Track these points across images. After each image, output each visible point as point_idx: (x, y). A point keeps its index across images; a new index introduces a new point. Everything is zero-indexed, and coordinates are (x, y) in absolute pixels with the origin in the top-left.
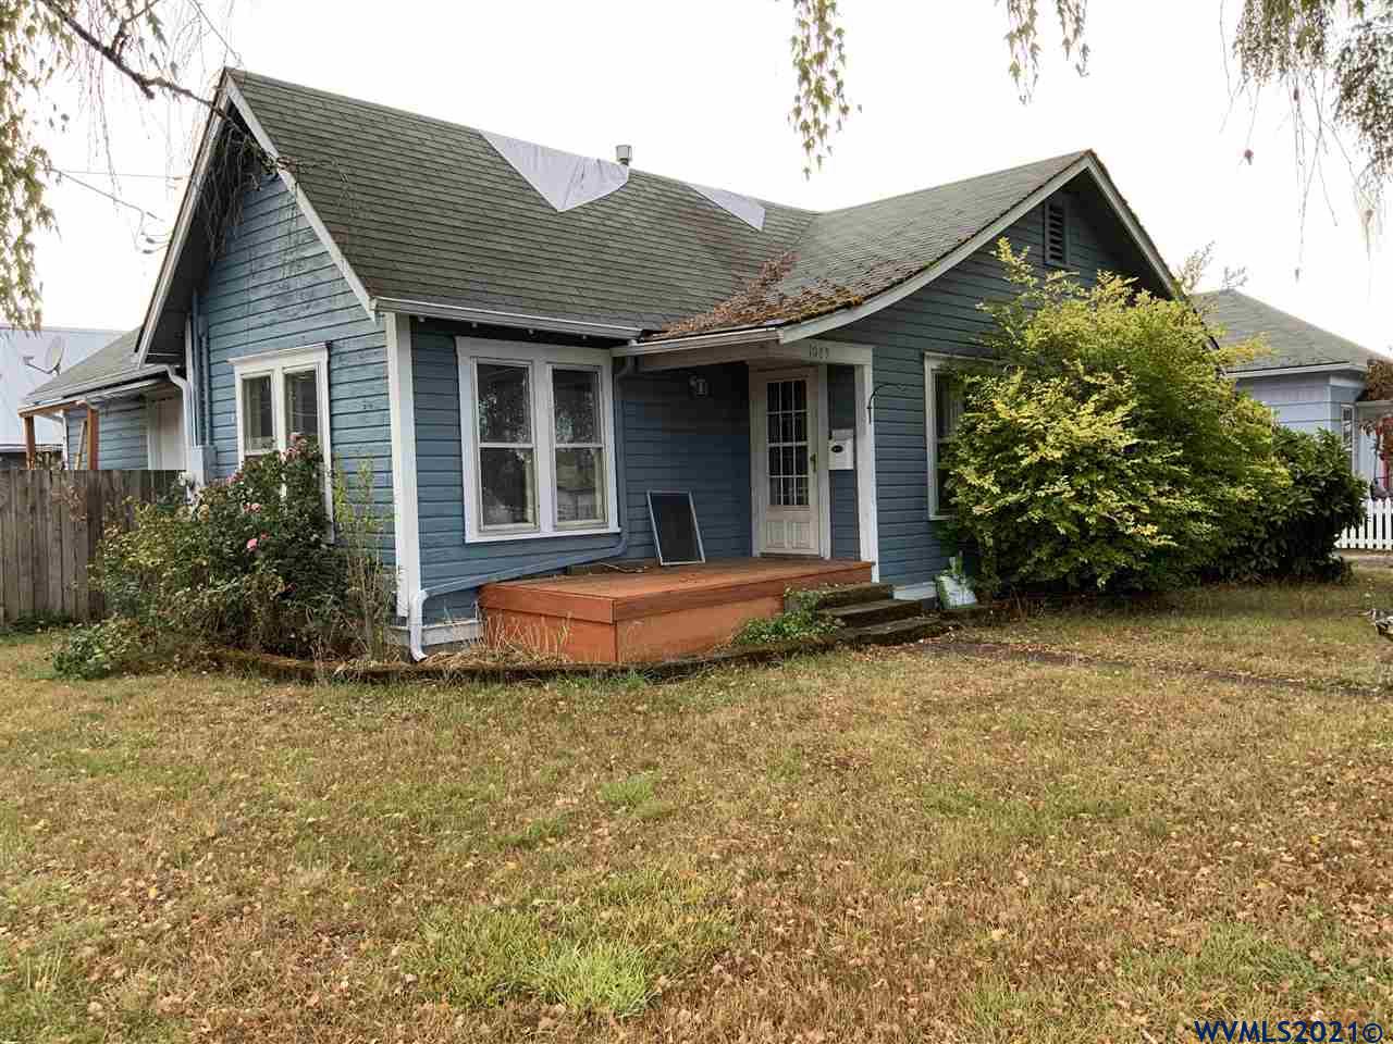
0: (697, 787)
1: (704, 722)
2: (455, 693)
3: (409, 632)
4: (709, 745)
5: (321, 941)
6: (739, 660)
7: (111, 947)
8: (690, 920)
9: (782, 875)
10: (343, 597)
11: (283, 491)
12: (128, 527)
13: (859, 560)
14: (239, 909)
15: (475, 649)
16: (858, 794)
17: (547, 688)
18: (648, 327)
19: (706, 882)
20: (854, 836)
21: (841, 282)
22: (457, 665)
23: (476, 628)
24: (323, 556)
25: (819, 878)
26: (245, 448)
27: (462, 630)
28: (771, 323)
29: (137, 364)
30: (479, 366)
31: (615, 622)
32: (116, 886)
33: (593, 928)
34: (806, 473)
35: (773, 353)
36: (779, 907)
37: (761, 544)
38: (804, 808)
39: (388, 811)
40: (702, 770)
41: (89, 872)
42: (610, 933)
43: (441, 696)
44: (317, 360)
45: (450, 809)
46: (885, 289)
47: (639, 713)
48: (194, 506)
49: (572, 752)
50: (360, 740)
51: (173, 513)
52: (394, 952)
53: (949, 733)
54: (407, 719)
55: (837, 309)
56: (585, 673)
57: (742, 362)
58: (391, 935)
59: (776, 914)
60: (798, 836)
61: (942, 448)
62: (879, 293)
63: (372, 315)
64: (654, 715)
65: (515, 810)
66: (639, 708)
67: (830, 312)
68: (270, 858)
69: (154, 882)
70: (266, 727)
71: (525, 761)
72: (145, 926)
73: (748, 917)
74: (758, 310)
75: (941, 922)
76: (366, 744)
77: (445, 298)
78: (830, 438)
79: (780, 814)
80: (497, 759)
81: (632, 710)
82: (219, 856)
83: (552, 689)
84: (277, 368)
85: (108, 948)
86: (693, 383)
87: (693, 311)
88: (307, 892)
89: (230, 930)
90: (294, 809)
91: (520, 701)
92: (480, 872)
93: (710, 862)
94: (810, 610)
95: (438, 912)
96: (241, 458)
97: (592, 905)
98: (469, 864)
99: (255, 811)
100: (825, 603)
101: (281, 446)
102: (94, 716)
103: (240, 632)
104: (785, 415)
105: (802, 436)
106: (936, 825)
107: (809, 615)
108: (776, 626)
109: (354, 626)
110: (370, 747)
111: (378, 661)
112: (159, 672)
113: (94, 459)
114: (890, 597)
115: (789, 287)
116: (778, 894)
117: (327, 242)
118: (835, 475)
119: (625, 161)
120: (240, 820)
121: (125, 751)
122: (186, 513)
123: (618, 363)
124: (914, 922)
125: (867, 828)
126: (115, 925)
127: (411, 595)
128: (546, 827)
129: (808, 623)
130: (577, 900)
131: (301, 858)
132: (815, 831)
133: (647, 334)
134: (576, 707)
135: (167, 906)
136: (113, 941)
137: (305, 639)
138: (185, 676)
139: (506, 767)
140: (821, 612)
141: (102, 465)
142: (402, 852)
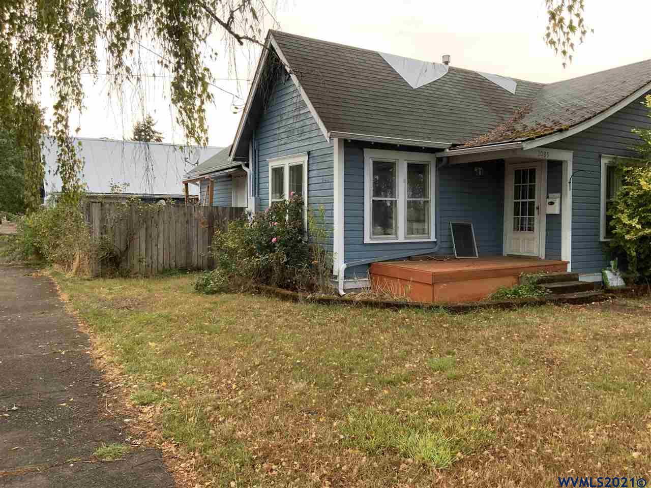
0: (474, 365)
1: (477, 335)
2: (358, 311)
3: (338, 282)
4: (481, 346)
5: (303, 415)
6: (496, 306)
7: (218, 408)
8: (472, 428)
9: (519, 412)
10: (311, 265)
11: (287, 218)
12: (224, 231)
13: (560, 260)
14: (269, 397)
15: (367, 292)
16: (559, 377)
17: (400, 312)
18: (455, 142)
19: (480, 411)
20: (557, 397)
21: (557, 118)
22: (359, 299)
23: (368, 283)
24: (304, 246)
25: (538, 416)
26: (272, 198)
27: (361, 283)
28: (519, 139)
29: (229, 161)
30: (374, 162)
31: (433, 284)
32: (219, 382)
33: (425, 426)
34: (534, 215)
35: (519, 154)
36: (518, 427)
37: (507, 250)
38: (531, 381)
39: (331, 361)
40: (477, 358)
41: (209, 375)
42: (434, 429)
43: (352, 312)
44: (303, 160)
45: (357, 363)
46: (581, 122)
47: (445, 328)
48: (251, 222)
49: (413, 343)
50: (318, 329)
51: (242, 226)
52: (335, 424)
53: (609, 351)
54: (337, 321)
55: (554, 132)
56: (418, 307)
57: (502, 159)
58: (333, 416)
59: (516, 431)
60: (527, 394)
61: (610, 205)
62: (578, 124)
63: (328, 139)
64: (452, 329)
65: (386, 367)
66: (445, 325)
67: (551, 134)
68: (282, 377)
69: (235, 382)
70: (279, 319)
71: (391, 345)
72: (231, 400)
73: (502, 431)
74: (512, 134)
75: (605, 445)
76: (320, 330)
77: (359, 131)
78: (548, 197)
79: (518, 383)
80: (378, 343)
81: (441, 326)
82: (261, 373)
83: (402, 313)
84: (286, 163)
85: (217, 408)
86: (476, 170)
87: (477, 134)
88: (297, 393)
89: (265, 405)
90: (291, 357)
91: (388, 317)
92: (372, 393)
93: (482, 402)
94: (533, 283)
95: (354, 409)
96: (270, 203)
97: (424, 415)
98: (367, 389)
99: (275, 355)
100: (541, 281)
101: (287, 197)
102: (210, 310)
103: (267, 278)
104: (523, 186)
105: (532, 196)
106: (602, 396)
107: (533, 286)
108: (515, 291)
109: (315, 278)
110: (322, 332)
111: (325, 294)
112: (236, 293)
113: (211, 202)
114: (577, 280)
115: (529, 122)
116: (517, 421)
117: (310, 107)
118: (550, 217)
119: (447, 63)
120: (269, 358)
121: (222, 325)
122: (248, 226)
123: (439, 160)
124: (590, 443)
125: (564, 394)
126: (219, 398)
127: (339, 266)
128: (402, 376)
129: (532, 290)
130: (417, 412)
131: (294, 377)
132: (536, 393)
133: (454, 146)
134: (414, 322)
135: (240, 393)
136: (219, 405)
137: (294, 283)
138: (245, 295)
139: (382, 347)
140: (539, 285)
141: (214, 204)
142: (337, 380)
